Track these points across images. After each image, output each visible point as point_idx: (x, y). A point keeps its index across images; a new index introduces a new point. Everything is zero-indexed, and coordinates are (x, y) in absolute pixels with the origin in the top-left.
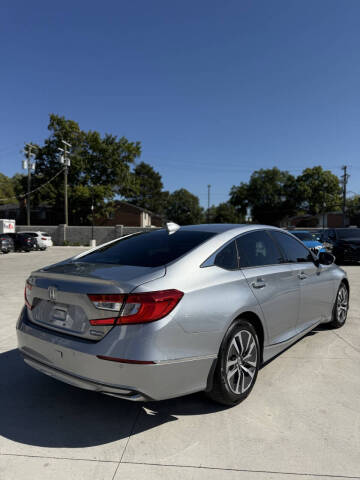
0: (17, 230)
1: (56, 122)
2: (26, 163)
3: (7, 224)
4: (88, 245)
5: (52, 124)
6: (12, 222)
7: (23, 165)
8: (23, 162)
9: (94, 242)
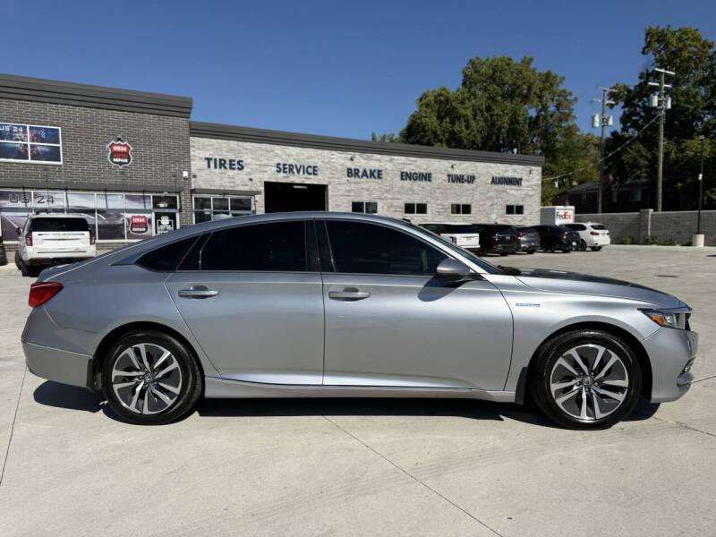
0: (576, 220)
1: (656, 39)
2: (597, 119)
3: (562, 213)
4: (689, 244)
5: (649, 45)
6: (570, 210)
7: (593, 121)
8: (593, 117)
9: (701, 238)
